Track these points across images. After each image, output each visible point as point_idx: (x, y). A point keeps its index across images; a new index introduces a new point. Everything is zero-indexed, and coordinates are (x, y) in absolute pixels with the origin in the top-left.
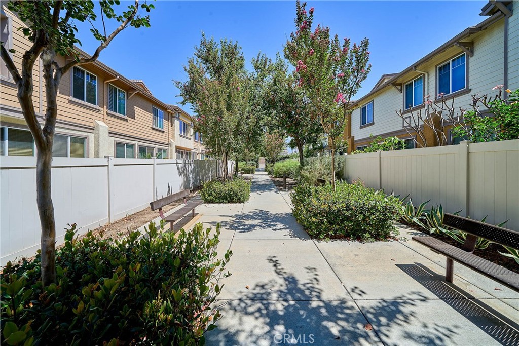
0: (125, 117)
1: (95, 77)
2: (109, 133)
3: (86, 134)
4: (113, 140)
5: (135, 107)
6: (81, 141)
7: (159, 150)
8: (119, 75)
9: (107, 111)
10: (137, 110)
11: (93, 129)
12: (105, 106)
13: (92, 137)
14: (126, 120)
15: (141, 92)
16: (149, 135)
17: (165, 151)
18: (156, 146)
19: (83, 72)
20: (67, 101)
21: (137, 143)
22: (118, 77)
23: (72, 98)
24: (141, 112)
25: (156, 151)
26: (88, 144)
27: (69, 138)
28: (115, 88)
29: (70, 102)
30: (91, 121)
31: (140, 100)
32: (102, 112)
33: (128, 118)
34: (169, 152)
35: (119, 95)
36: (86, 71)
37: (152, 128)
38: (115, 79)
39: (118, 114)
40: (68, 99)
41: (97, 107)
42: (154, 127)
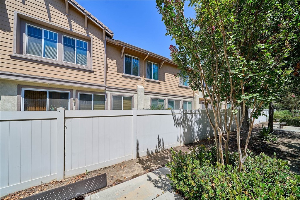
0: (158, 81)
1: (138, 59)
2: (145, 92)
3: (132, 94)
4: (149, 97)
5: (165, 73)
6: (129, 99)
7: (185, 102)
8: (149, 52)
9: (145, 78)
10: (167, 76)
11: (136, 91)
12: (144, 76)
13: (135, 96)
14: (159, 83)
15: (167, 61)
16: (176, 92)
17: (190, 103)
18: (182, 100)
19: (131, 58)
20: (121, 76)
21: (166, 98)
22: (148, 54)
23: (124, 74)
24: (170, 76)
25: (182, 103)
26: (133, 100)
27: (123, 97)
28: (151, 63)
29: (123, 76)
30: (135, 86)
31: (169, 68)
32: (142, 80)
33: (159, 81)
34: (193, 103)
35: (154, 67)
36: (132, 57)
37: (179, 87)
38: (147, 56)
39: (153, 80)
40: (122, 75)
41: (139, 77)
42: (181, 85)
